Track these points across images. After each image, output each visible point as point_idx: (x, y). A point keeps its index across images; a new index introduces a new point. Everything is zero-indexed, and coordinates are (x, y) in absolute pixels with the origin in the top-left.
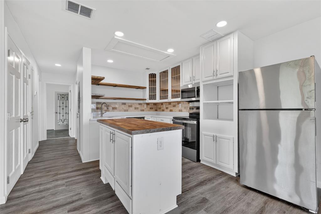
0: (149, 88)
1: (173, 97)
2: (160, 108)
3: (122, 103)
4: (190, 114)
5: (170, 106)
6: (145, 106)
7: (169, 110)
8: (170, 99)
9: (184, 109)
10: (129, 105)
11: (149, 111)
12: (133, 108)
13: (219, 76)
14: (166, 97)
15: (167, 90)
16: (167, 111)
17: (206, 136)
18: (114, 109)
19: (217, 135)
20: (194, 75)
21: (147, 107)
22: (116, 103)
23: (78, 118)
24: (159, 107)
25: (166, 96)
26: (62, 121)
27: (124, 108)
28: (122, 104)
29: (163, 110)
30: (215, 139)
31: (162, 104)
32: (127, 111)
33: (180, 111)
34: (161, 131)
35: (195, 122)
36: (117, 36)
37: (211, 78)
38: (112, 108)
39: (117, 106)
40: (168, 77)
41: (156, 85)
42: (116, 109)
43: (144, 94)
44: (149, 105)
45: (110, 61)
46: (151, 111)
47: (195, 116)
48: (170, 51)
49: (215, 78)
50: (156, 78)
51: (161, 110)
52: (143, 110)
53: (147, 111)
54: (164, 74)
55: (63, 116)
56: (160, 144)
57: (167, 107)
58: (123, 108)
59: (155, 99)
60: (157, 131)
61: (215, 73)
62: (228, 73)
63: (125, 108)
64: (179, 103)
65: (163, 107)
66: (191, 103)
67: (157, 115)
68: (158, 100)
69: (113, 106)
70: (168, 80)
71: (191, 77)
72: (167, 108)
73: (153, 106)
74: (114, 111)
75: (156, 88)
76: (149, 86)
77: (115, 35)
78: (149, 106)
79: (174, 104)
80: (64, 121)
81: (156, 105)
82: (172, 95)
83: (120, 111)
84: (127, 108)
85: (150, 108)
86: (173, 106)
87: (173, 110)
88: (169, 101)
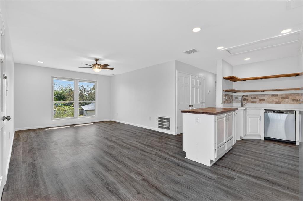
3: (272, 95)
10: (282, 97)
12: (290, 100)
22: (264, 95)
27: (274, 100)
32: (280, 103)
38: (260, 100)
39: (265, 98)
42: (265, 101)
58: (273, 100)
63: (276, 100)
69: (261, 98)
74: (261, 103)
83: (269, 103)
84: (280, 100)
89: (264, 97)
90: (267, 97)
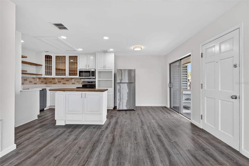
0: (46, 66)
1: (71, 75)
2: (51, 82)
5: (63, 80)
7: (62, 83)
9: (77, 83)
10: (24, 79)
11: (40, 84)
12: (28, 81)
13: (106, 69)
15: (65, 70)
16: (59, 84)
20: (88, 64)
21: (39, 80)
25: (62, 73)
29: (54, 84)
37: (103, 69)
41: (51, 64)
46: (42, 84)
52: (36, 84)
54: (61, 58)
59: (51, 75)
62: (110, 68)
65: (55, 81)
72: (59, 82)
75: (51, 66)
76: (45, 64)
77: (60, 37)
79: (67, 79)
81: (45, 79)
82: (69, 73)
85: (41, 81)
86: (66, 81)
87: (66, 83)
88: (67, 77)
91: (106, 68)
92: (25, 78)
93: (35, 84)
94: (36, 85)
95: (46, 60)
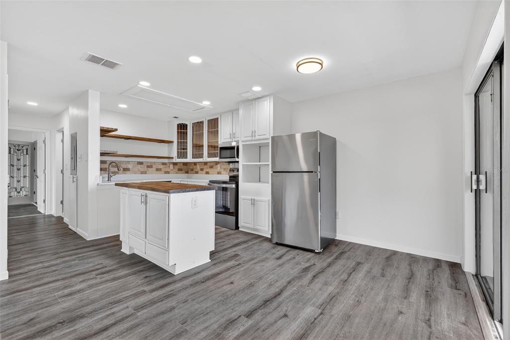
0: (178, 142)
1: (210, 155)
2: (192, 170)
3: (138, 162)
4: (230, 177)
5: (206, 166)
6: (171, 166)
7: (204, 172)
8: (206, 158)
9: (224, 171)
10: (147, 166)
11: (177, 173)
12: (154, 169)
13: (257, 137)
14: (201, 156)
15: (203, 146)
16: (202, 174)
17: (245, 201)
18: (126, 170)
19: (255, 198)
20: (234, 131)
21: (174, 167)
22: (129, 162)
23: (75, 183)
24: (192, 168)
25: (200, 154)
26: (16, 190)
27: (140, 169)
28: (138, 164)
29: (197, 173)
30: (253, 203)
31: (195, 164)
32: (145, 173)
33: (219, 173)
34: (195, 191)
35: (234, 186)
36: (141, 85)
37: (250, 138)
38: (123, 169)
39: (130, 166)
40: (203, 130)
42: (129, 171)
43: (170, 151)
44: (177, 165)
45: (123, 106)
46: (179, 173)
47: (234, 179)
48: (206, 103)
49: (253, 138)
50: (187, 130)
51: (194, 172)
52: (167, 172)
53: (173, 173)
54: (198, 125)
55: (18, 181)
56: (194, 203)
57: (202, 168)
58: (138, 169)
59: (186, 158)
60: (192, 191)
61: (253, 133)
62: (265, 135)
63: (142, 170)
64: (217, 163)
65: (197, 168)
66: (231, 164)
67: (188, 178)
68: (189, 159)
69: (124, 166)
70: (203, 134)
71: (231, 133)
72: (202, 170)
73: (183, 167)
74: (125, 174)
76: (178, 139)
77: (140, 84)
78: (177, 167)
79: (211, 164)
80: (21, 190)
81: (186, 165)
82: (208, 153)
83: (135, 174)
84: (146, 169)
85: (178, 169)
86: (210, 167)
87: (210, 173)
88: (205, 161)
89: (128, 165)
90: (132, 165)
91: (256, 135)
92: (149, 164)
93: (166, 174)
94: (168, 175)
95: (178, 132)
